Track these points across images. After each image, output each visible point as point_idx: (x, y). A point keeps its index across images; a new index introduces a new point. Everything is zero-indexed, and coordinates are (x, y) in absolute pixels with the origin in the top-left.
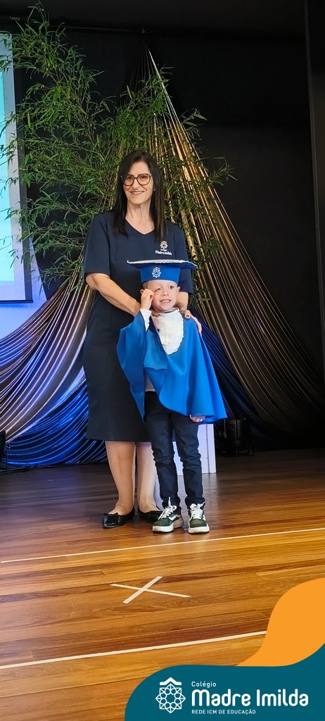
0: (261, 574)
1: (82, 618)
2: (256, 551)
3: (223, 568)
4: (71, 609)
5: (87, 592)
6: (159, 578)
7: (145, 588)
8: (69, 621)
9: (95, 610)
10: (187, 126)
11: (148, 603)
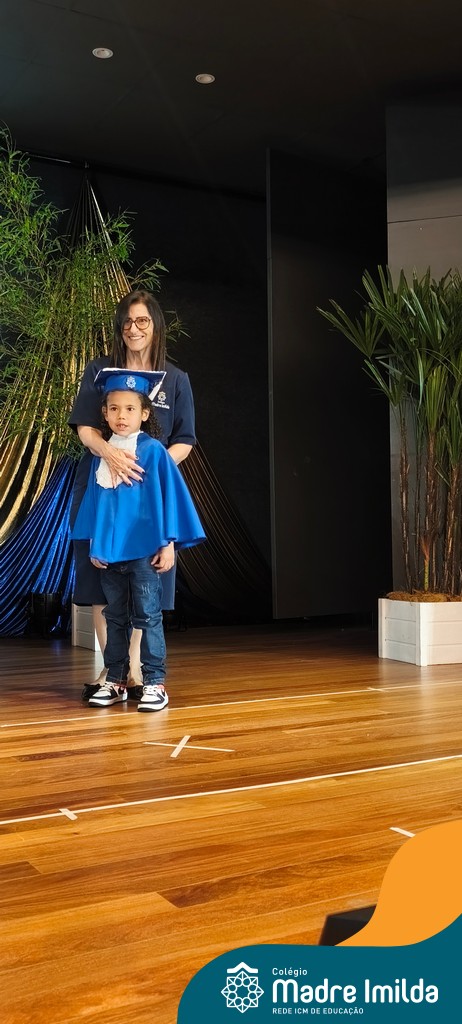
0: (288, 732)
1: (142, 770)
2: (264, 714)
3: (246, 728)
4: (121, 763)
5: (124, 749)
6: (187, 738)
7: (182, 744)
8: (129, 772)
9: (149, 763)
10: (147, 276)
11: (196, 756)
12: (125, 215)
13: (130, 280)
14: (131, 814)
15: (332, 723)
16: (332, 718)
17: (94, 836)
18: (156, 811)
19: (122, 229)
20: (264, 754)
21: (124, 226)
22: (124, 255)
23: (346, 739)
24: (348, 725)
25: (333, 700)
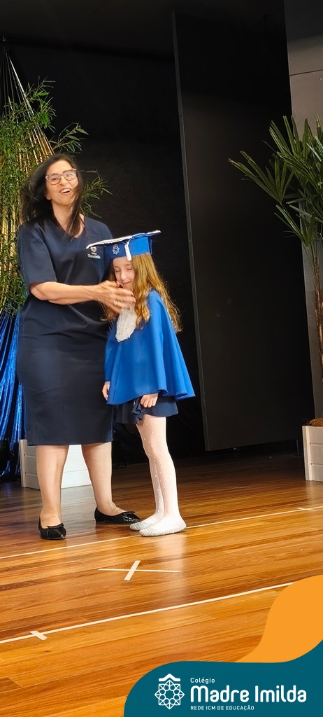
1: (99, 593)
4: (80, 588)
6: (137, 563)
7: (134, 569)
8: (89, 595)
9: (104, 587)
10: (69, 140)
11: (147, 578)
12: (44, 84)
13: (53, 145)
14: (95, 631)
15: (268, 541)
16: (268, 537)
17: (63, 653)
19: (42, 97)
20: (210, 572)
21: (44, 94)
22: (46, 122)
23: (282, 555)
24: (283, 543)
25: (267, 521)
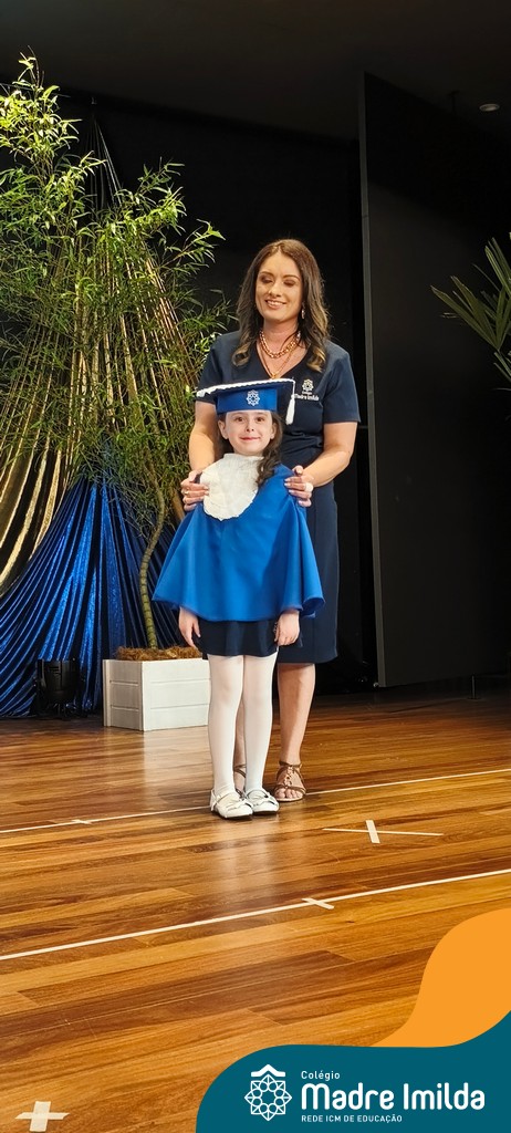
6: (370, 824)
7: (372, 829)
9: (352, 850)
10: (201, 246)
11: (403, 841)
17: (373, 924)
18: (418, 897)
20: (483, 837)
